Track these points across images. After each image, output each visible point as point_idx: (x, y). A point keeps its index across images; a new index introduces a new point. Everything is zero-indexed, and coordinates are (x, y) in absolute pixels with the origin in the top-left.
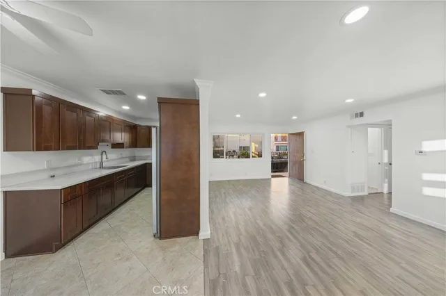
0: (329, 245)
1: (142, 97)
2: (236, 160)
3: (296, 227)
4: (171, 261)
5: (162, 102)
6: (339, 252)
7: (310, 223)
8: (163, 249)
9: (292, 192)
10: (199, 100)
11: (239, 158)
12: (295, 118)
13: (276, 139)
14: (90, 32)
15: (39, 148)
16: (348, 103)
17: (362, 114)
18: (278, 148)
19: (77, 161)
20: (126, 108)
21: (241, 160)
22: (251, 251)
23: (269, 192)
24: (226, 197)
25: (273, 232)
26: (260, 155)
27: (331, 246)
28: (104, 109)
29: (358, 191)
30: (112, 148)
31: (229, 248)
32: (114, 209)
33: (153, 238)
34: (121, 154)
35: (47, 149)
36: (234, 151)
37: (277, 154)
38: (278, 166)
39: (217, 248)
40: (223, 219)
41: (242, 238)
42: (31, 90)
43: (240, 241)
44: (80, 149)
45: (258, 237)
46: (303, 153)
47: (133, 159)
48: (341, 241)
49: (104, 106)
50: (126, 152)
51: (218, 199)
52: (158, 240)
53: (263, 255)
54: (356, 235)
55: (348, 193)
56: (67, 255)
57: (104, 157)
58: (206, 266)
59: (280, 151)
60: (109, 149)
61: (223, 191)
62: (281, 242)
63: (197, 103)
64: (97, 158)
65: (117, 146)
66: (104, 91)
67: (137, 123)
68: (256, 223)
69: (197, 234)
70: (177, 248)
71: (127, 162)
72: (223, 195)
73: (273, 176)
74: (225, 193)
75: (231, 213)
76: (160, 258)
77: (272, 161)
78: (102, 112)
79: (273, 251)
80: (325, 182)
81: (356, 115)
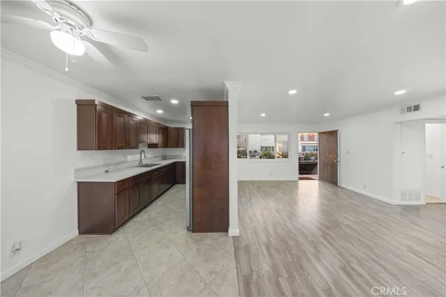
0: (374, 257)
1: (174, 102)
2: (257, 160)
3: (332, 234)
4: (205, 253)
5: (195, 105)
6: (388, 267)
7: (348, 231)
8: (196, 241)
9: (323, 196)
10: (227, 102)
11: (261, 158)
12: (326, 115)
13: (302, 139)
14: (145, 49)
15: (99, 148)
16: (398, 96)
17: (417, 108)
18: (304, 148)
19: (123, 159)
20: (160, 112)
21: (262, 160)
22: (283, 253)
23: (296, 194)
24: (251, 198)
25: (305, 236)
26: (285, 156)
27: (377, 259)
28: (142, 113)
29: (411, 199)
30: (149, 147)
31: (259, 248)
32: (152, 201)
33: (186, 231)
34: (155, 153)
35: (105, 148)
36: (255, 152)
37: (303, 154)
38: (306, 168)
39: (247, 246)
40: (250, 218)
41: (271, 239)
42: (94, 100)
43: (270, 242)
44: (126, 148)
45: (288, 240)
46: (337, 154)
47: (164, 158)
48: (390, 254)
49: (142, 111)
50: (160, 151)
51: (243, 199)
52: (191, 233)
53: (295, 259)
54: (411, 250)
55: (397, 201)
56: (119, 238)
57: (143, 155)
58: (238, 263)
59: (307, 152)
60: (146, 149)
61: (247, 191)
62: (315, 248)
63: (226, 105)
64: (137, 157)
65: (152, 146)
66: (144, 98)
67: (168, 125)
68: (286, 225)
69: (227, 231)
70: (208, 241)
71: (159, 161)
72: (248, 195)
73: (300, 179)
74: (249, 194)
75: (258, 214)
76: (195, 250)
77: (299, 162)
78: (140, 116)
79: (306, 255)
80: (365, 186)
81: (409, 109)
